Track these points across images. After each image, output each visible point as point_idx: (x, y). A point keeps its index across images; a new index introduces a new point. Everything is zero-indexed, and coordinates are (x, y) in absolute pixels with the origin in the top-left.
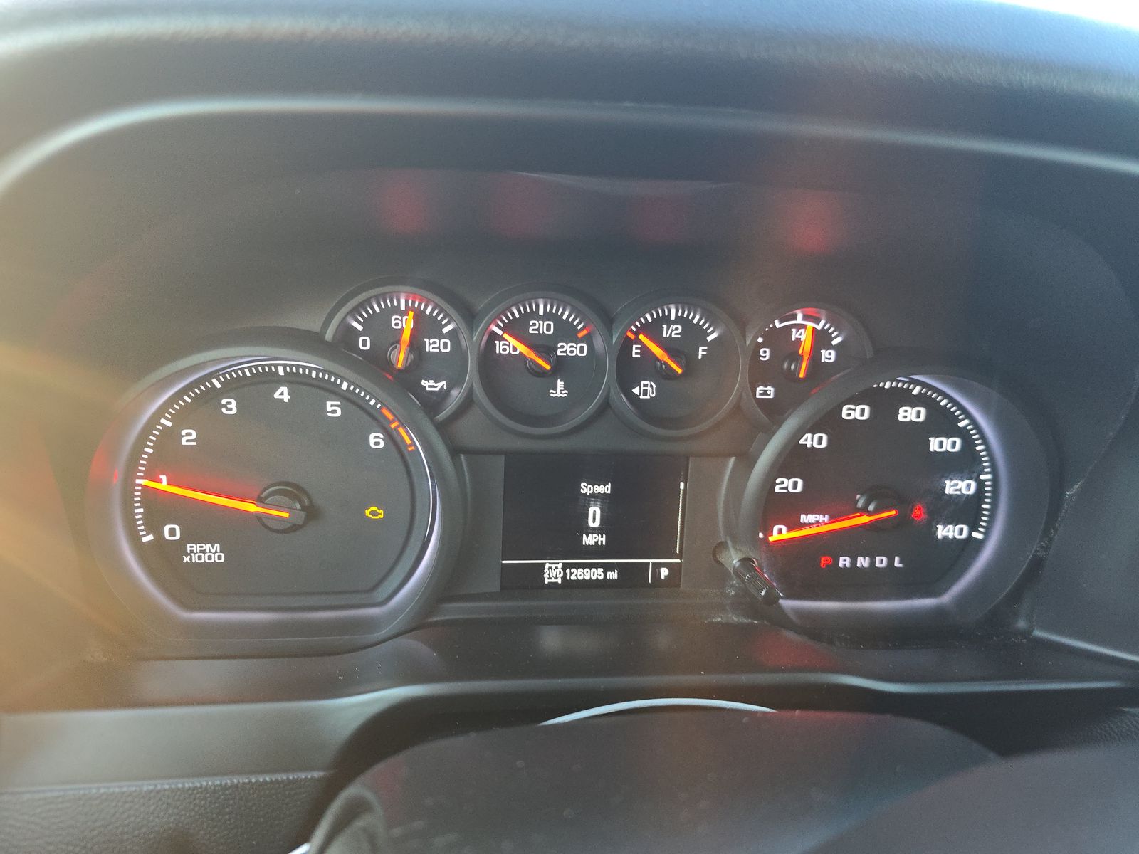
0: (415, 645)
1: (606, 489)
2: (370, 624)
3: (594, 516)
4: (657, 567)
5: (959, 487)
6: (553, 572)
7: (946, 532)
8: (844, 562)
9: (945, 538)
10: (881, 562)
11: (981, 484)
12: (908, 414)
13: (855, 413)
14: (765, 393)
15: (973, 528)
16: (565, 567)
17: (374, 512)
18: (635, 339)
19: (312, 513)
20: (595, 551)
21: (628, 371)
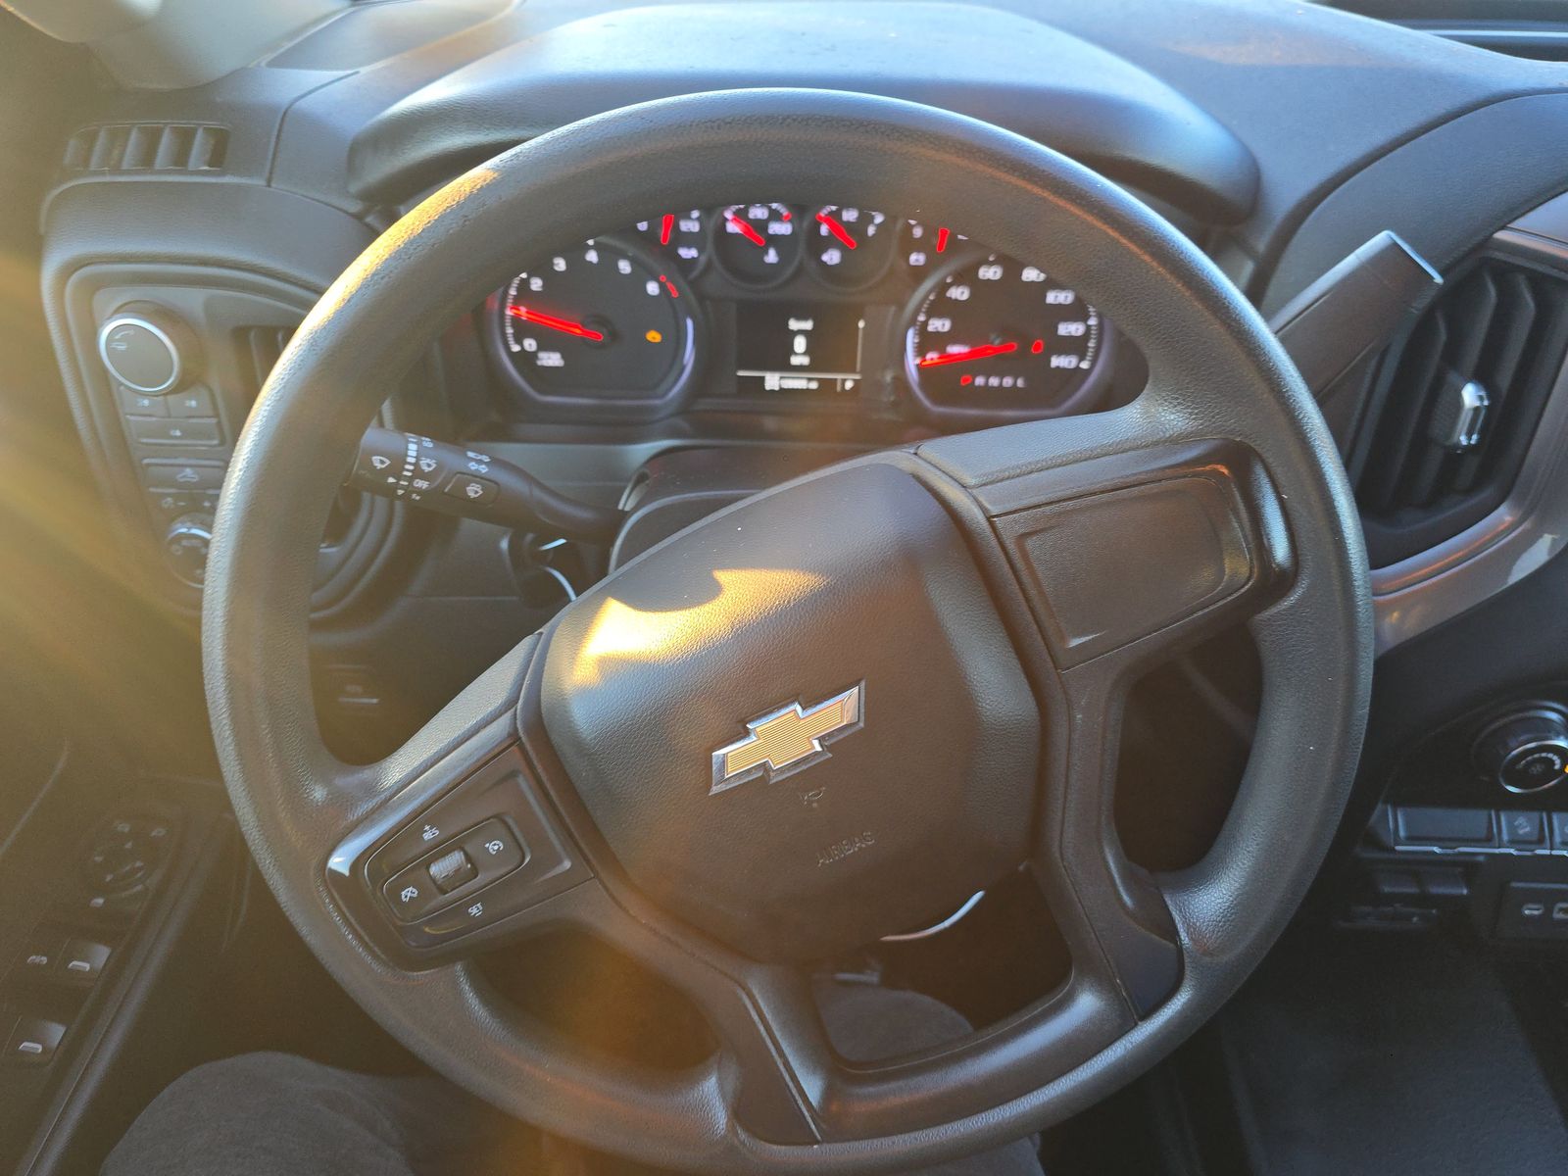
0: (681, 423)
1: (808, 325)
2: (653, 409)
3: (800, 344)
4: (844, 381)
5: (1070, 329)
6: (773, 381)
7: (1057, 361)
8: (980, 381)
9: (1058, 368)
10: (1008, 382)
11: (1088, 328)
12: (1031, 275)
13: (991, 273)
14: (917, 260)
15: (1082, 358)
16: (781, 378)
17: (654, 336)
18: (820, 218)
19: (614, 336)
20: (800, 368)
21: (819, 245)
